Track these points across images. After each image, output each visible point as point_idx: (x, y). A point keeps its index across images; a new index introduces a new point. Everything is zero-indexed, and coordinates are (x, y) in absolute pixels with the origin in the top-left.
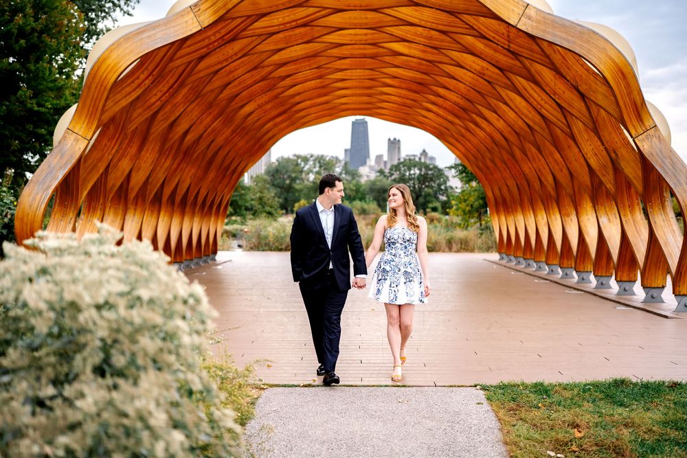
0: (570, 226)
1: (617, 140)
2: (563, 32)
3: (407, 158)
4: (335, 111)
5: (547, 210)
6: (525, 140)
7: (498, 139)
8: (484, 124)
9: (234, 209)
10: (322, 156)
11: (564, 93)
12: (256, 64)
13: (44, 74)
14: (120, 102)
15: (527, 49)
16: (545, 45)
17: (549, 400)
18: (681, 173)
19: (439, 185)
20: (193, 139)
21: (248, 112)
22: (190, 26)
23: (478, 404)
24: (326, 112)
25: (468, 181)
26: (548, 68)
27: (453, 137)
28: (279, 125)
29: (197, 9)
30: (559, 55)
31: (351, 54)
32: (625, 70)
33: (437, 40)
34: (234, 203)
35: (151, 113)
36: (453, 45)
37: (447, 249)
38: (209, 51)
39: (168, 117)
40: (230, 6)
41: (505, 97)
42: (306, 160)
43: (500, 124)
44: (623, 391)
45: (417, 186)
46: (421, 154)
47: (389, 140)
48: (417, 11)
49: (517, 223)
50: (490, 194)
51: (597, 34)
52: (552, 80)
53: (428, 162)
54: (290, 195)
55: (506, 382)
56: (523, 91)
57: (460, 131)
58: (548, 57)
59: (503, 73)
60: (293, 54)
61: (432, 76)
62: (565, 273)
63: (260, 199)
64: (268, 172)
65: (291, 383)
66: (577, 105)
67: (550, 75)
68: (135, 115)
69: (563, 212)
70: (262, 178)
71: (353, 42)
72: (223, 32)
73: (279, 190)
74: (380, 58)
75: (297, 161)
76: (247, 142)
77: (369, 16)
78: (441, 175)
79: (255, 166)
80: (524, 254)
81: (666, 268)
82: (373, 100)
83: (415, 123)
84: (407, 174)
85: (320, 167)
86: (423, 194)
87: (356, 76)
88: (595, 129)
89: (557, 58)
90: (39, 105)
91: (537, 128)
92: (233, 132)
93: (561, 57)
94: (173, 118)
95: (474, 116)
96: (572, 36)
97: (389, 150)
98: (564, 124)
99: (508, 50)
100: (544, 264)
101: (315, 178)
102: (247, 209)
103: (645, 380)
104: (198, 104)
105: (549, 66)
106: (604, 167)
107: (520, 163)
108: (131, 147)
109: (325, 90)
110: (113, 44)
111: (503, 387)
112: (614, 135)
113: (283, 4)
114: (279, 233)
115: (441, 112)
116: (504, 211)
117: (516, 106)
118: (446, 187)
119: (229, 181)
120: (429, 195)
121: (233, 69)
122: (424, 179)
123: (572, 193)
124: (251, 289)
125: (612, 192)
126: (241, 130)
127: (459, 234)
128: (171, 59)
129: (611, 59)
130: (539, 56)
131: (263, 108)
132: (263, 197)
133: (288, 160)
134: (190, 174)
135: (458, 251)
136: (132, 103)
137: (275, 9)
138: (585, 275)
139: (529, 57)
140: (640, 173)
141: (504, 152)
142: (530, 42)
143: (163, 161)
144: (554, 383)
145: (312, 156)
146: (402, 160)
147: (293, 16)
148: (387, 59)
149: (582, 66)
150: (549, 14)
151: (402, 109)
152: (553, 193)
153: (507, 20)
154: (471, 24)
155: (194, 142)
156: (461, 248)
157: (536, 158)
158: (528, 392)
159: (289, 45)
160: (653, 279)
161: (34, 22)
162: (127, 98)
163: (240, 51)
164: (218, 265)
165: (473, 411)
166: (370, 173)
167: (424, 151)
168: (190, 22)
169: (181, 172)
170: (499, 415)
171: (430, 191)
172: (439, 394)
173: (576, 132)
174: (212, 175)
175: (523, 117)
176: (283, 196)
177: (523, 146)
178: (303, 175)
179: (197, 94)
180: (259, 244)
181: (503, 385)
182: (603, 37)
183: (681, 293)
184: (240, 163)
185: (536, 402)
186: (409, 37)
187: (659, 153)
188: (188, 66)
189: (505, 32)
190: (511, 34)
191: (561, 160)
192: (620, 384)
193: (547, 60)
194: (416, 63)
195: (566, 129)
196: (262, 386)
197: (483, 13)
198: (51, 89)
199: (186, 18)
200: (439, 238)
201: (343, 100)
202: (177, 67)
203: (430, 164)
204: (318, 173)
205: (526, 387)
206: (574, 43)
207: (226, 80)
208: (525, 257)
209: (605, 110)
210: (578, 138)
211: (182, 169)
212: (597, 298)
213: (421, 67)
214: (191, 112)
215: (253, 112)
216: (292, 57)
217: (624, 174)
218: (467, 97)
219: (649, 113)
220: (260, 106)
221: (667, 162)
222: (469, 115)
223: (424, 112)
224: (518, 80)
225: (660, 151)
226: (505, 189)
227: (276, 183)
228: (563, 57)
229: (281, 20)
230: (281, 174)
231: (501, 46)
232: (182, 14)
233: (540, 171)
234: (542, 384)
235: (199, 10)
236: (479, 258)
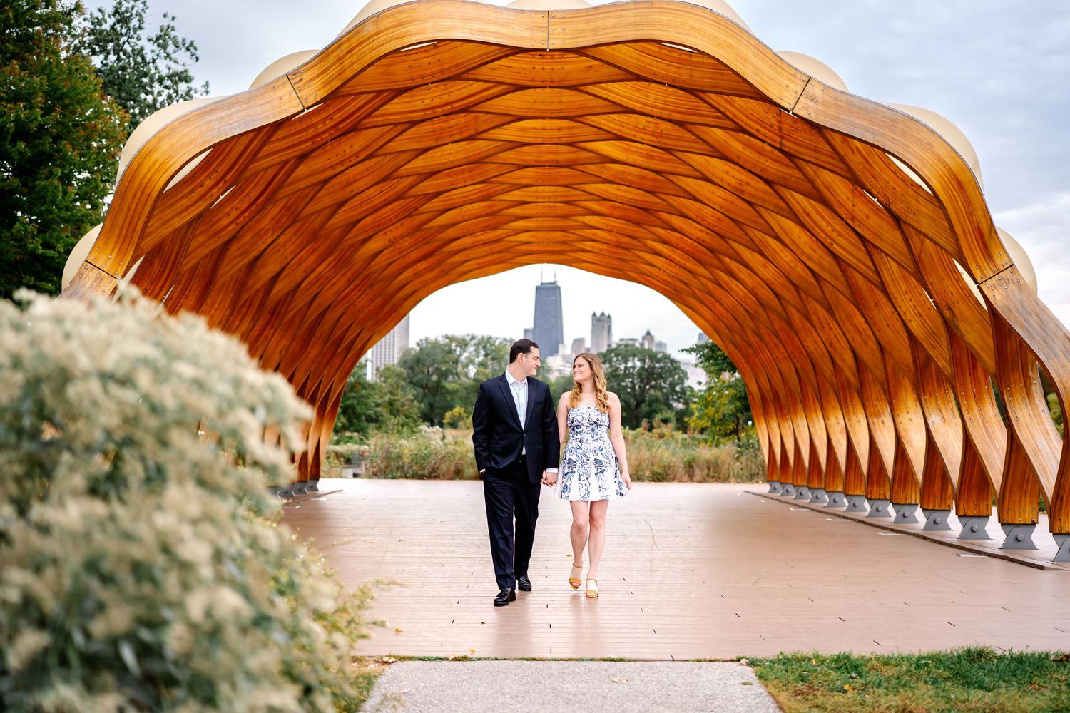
0: (882, 433)
1: (952, 289)
2: (864, 119)
3: (623, 342)
4: (510, 255)
5: (844, 408)
6: (808, 295)
7: (764, 297)
8: (743, 274)
9: (349, 420)
10: (490, 338)
11: (867, 217)
12: (389, 172)
13: (55, 196)
14: (172, 222)
15: (810, 149)
16: (837, 139)
17: (860, 681)
18: (1055, 339)
19: (672, 385)
20: (286, 290)
21: (375, 251)
22: (285, 104)
23: (745, 684)
24: (496, 256)
25: (718, 373)
26: (844, 177)
27: (695, 296)
28: (423, 275)
29: (298, 79)
30: (859, 157)
31: (537, 161)
32: (962, 177)
33: (669, 137)
34: (350, 410)
35: (221, 242)
36: (696, 146)
37: (686, 477)
38: (315, 146)
39: (246, 252)
40: (349, 74)
41: (777, 229)
42: (463, 344)
43: (769, 272)
44: (981, 667)
45: (637, 387)
46: (644, 338)
47: (594, 315)
48: (637, 90)
49: (796, 431)
50: (753, 387)
51: (917, 122)
52: (848, 199)
53: (654, 349)
54: (438, 398)
55: (789, 652)
56: (804, 217)
57: (706, 287)
58: (842, 159)
59: (773, 188)
60: (447, 159)
61: (662, 196)
62: (874, 508)
63: (391, 403)
64: (403, 363)
65: (434, 655)
66: (887, 235)
67: (846, 191)
68: (194, 244)
69: (869, 410)
70: (394, 372)
71: (539, 141)
72: (337, 118)
73: (420, 390)
74: (580, 168)
75: (450, 346)
76: (372, 300)
77: (564, 99)
78: (675, 369)
79: (383, 339)
80: (809, 481)
81: (1037, 491)
82: (571, 237)
83: (634, 275)
84: (622, 367)
85: (486, 355)
86: (647, 399)
87: (544, 197)
88: (919, 273)
89: (855, 161)
90: (46, 245)
91: (826, 276)
92: (350, 282)
93: (861, 160)
94: (254, 254)
95: (728, 260)
96: (880, 126)
97: (593, 331)
98: (869, 268)
99: (781, 150)
100: (843, 495)
101: (477, 373)
102: (370, 420)
103: (1016, 651)
104: (295, 234)
105: (844, 173)
106: (933, 334)
107: (799, 334)
108: (186, 298)
109: (495, 219)
110: (163, 129)
111: (785, 661)
112: (947, 283)
113: (432, 75)
114: (420, 450)
115: (676, 256)
116: (776, 414)
117: (794, 243)
118: (682, 389)
119: (342, 362)
120: (656, 400)
121: (352, 180)
122: (648, 375)
123: (884, 379)
124: (373, 528)
125: (947, 374)
126: (363, 279)
127: (706, 453)
128: (254, 158)
129: (940, 159)
130: (828, 159)
131: (398, 245)
132: (395, 401)
133: (436, 344)
134: (281, 347)
135: (703, 481)
136: (190, 223)
137: (419, 82)
138: (906, 510)
139: (813, 160)
140: (990, 341)
141: (774, 318)
142: (813, 138)
143: (237, 322)
144: (868, 656)
145: (473, 338)
146: (614, 346)
147: (446, 96)
148: (592, 168)
149: (895, 173)
150: (843, 92)
151: (616, 253)
152: (853, 380)
153: (778, 101)
154: (723, 110)
155: (288, 294)
156: (708, 475)
157: (825, 325)
158: (826, 669)
159: (440, 142)
160: (1017, 509)
161: (42, 116)
162: (183, 215)
163: (362, 150)
164: (320, 496)
165: (736, 695)
166: (564, 366)
167: (648, 333)
168: (286, 98)
169: (266, 343)
170: (780, 699)
171: (659, 394)
172: (679, 671)
173: (888, 279)
174: (314, 350)
175: (804, 258)
176: (426, 401)
177: (806, 308)
178: (459, 368)
179: (293, 216)
180: (387, 467)
181: (785, 658)
182: (926, 127)
183: (1064, 532)
184: (360, 333)
185: (839, 682)
186: (626, 132)
187: (1019, 307)
188: (281, 169)
189: (773, 121)
190: (784, 127)
191: (866, 326)
192: (977, 656)
193: (842, 165)
194: (636, 176)
195: (871, 274)
196: (386, 659)
197: (742, 91)
198: (66, 221)
199: (280, 93)
200: (674, 459)
201: (523, 237)
202: (266, 169)
203: (657, 353)
204: (482, 364)
205: (822, 661)
206: (883, 135)
207: (340, 196)
208: (810, 485)
209: (932, 241)
210: (892, 289)
211: (266, 336)
212: (927, 543)
213: (646, 182)
214: (284, 246)
215: (382, 251)
216: (444, 163)
217: (966, 342)
218: (716, 229)
219: (1002, 246)
220: (392, 243)
221: (1033, 320)
222: (719, 259)
223: (649, 257)
224: (795, 199)
225: (1022, 304)
226: (777, 379)
227: (415, 380)
228: (866, 160)
229: (428, 101)
230: (424, 365)
231: (769, 144)
232: (273, 86)
233: (831, 345)
234: (847, 657)
235: (301, 80)
236: (735, 490)
